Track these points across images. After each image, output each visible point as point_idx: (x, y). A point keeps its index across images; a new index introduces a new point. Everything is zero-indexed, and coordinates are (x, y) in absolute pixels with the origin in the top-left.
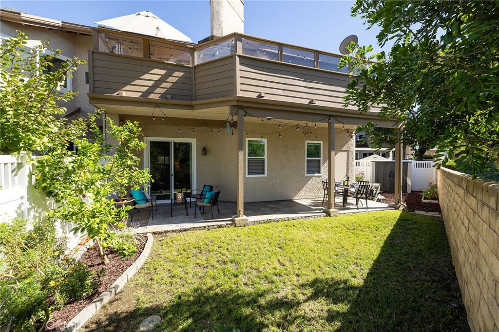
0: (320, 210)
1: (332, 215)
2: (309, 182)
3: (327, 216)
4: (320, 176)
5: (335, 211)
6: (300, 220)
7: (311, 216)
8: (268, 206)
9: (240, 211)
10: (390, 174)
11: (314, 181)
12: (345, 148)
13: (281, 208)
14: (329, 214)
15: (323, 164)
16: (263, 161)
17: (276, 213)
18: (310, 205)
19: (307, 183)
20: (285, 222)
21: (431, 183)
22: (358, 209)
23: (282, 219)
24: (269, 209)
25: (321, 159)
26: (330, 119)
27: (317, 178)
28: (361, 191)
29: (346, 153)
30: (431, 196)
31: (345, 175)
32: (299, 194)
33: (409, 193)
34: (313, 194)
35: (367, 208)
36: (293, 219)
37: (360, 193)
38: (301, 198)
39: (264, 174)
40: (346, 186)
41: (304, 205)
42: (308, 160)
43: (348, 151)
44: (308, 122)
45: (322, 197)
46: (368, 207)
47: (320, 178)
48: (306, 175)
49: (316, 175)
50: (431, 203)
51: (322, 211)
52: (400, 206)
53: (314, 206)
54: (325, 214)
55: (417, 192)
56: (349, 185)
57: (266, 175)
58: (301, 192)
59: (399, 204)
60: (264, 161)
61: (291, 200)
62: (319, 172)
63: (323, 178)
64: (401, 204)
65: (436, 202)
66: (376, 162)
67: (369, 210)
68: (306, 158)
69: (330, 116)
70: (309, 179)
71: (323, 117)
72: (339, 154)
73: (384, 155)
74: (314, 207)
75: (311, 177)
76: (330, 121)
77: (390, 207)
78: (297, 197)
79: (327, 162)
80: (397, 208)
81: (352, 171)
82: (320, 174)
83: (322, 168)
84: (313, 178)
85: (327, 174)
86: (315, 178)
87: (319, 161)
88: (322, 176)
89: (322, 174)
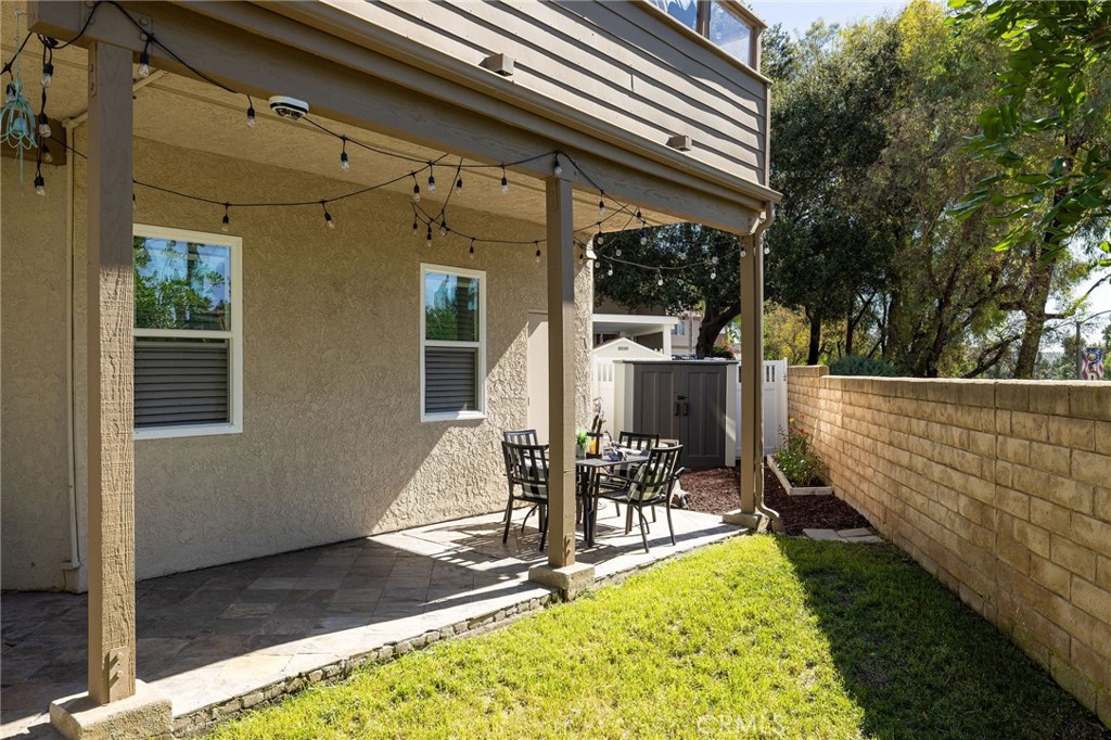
0: (512, 572)
1: (571, 594)
2: (435, 451)
3: (554, 602)
4: (478, 423)
5: (581, 574)
6: (454, 643)
7: (493, 615)
8: (259, 585)
9: (109, 664)
10: (678, 406)
11: (456, 445)
13: (332, 592)
14: (560, 593)
15: (489, 370)
16: (222, 351)
17: (318, 629)
18: (458, 555)
19: (426, 454)
20: (382, 670)
22: (646, 545)
23: (365, 656)
24: (270, 607)
25: (482, 345)
26: (556, 164)
27: (465, 431)
28: (653, 474)
32: (394, 507)
34: (450, 503)
35: (672, 539)
36: (418, 647)
37: (651, 484)
38: (402, 524)
39: (223, 417)
40: (589, 456)
41: (433, 562)
42: (430, 352)
44: (466, 162)
45: (495, 507)
46: (676, 533)
47: (477, 430)
48: (425, 418)
49: (464, 415)
50: (814, 496)
51: (524, 576)
52: (760, 517)
53: (478, 556)
54: (542, 592)
56: (601, 451)
57: (236, 426)
58: (403, 495)
59: (758, 512)
60: (225, 352)
61: (361, 543)
62: (473, 405)
63: (487, 427)
64: (761, 509)
65: (826, 490)
66: (635, 363)
67: (681, 546)
68: (424, 343)
69: (559, 148)
70: (434, 434)
71: (530, 150)
73: (653, 340)
74: (478, 562)
75: (446, 425)
76: (558, 171)
77: (730, 524)
78: (389, 523)
79: (502, 361)
80: (754, 526)
81: (584, 397)
82: (476, 412)
83: (485, 385)
84: (451, 429)
85: (502, 412)
86: (457, 429)
87: (476, 354)
88: (483, 419)
89: (484, 413)
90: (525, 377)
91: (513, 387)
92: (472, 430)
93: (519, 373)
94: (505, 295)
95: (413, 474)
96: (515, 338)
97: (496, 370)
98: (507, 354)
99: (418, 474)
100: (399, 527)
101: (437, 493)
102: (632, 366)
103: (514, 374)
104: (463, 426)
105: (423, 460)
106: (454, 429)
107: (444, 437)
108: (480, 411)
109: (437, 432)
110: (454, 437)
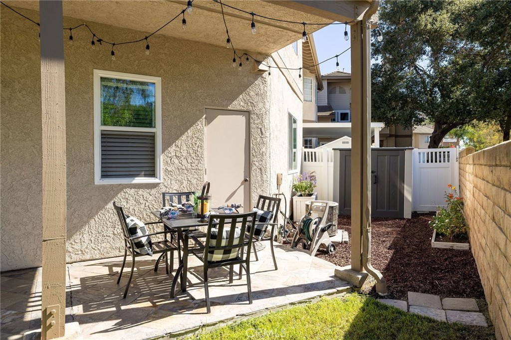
4: (155, 186)
12: (238, 104)
15: (165, 149)
19: (101, 208)
21: (451, 197)
25: (158, 130)
27: (141, 192)
29: (241, 120)
30: (453, 232)
31: (243, 179)
32: (67, 246)
33: (408, 220)
38: (76, 258)
43: (247, 114)
47: (153, 191)
48: (100, 181)
50: (451, 250)
55: (423, 214)
59: (365, 271)
62: (152, 173)
63: (163, 189)
64: (367, 269)
65: (463, 246)
66: (341, 150)
68: (99, 128)
70: (109, 193)
72: (221, 119)
75: (121, 188)
79: (178, 142)
80: (357, 284)
81: (261, 169)
82: (153, 178)
83: (161, 160)
84: (128, 190)
85: (179, 178)
86: (133, 190)
87: (153, 137)
88: (159, 183)
89: (160, 179)
90: (202, 154)
91: (189, 161)
92: (148, 191)
93: (195, 152)
94: (181, 95)
95: (88, 222)
96: (191, 126)
97: (172, 149)
98: (184, 137)
99: (92, 222)
100: (73, 260)
101: (112, 236)
102: (339, 152)
103: (191, 152)
104: (139, 188)
105: (97, 212)
106: (130, 190)
107: (119, 195)
108: (157, 178)
109: (112, 192)
110: (130, 196)
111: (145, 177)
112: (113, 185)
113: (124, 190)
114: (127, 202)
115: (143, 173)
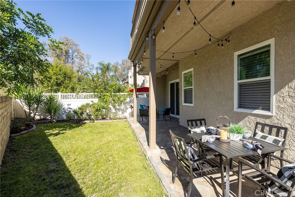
4: (269, 117)
25: (271, 78)
47: (267, 121)
48: (237, 111)
57: (193, 105)
62: (268, 109)
63: (276, 121)
68: (237, 82)
70: (240, 117)
75: (246, 115)
82: (267, 112)
83: (274, 98)
87: (268, 83)
88: (272, 116)
89: (272, 113)
92: (264, 120)
97: (285, 90)
104: (257, 117)
106: (251, 117)
107: (245, 119)
108: (270, 112)
109: (242, 116)
110: (251, 120)
111: (262, 110)
112: (242, 112)
113: (248, 116)
114: (250, 124)
115: (261, 107)
